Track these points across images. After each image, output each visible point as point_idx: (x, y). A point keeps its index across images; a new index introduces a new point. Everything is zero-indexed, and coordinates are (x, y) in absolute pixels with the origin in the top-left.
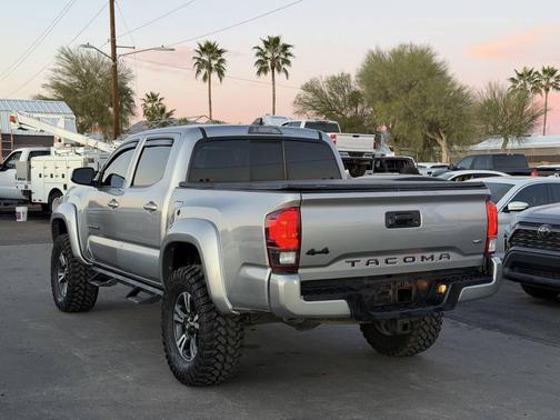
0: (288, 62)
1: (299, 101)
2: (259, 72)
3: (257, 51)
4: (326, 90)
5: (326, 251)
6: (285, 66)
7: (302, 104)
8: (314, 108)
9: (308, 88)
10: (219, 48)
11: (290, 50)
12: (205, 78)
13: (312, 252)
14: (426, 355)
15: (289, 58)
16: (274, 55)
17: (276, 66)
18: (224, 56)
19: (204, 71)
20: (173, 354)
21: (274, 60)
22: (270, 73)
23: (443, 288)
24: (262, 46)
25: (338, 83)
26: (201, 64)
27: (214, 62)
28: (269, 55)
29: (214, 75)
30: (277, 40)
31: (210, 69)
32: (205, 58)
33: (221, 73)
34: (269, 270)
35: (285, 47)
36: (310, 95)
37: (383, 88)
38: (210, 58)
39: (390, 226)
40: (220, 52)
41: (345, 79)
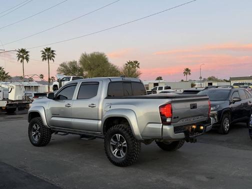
0: (54, 57)
1: (59, 70)
2: (43, 60)
3: (42, 52)
4: (68, 66)
5: (178, 117)
6: (53, 58)
7: (60, 71)
8: (64, 72)
9: (62, 65)
10: (27, 51)
11: (54, 52)
12: (21, 61)
13: (175, 118)
14: (180, 150)
15: (54, 55)
16: (48, 54)
17: (49, 58)
18: (28, 54)
19: (21, 59)
20: (111, 156)
21: (48, 55)
22: (47, 60)
23: (202, 128)
24: (44, 51)
25: (73, 64)
26: (19, 56)
27: (25, 56)
28: (47, 54)
29: (25, 60)
30: (49, 49)
31: (23, 58)
32: (21, 54)
33: (27, 59)
34: (162, 124)
35: (53, 51)
36: (63, 68)
37: (89, 66)
38: (23, 55)
39: (191, 109)
40: (27, 52)
41: (75, 62)
